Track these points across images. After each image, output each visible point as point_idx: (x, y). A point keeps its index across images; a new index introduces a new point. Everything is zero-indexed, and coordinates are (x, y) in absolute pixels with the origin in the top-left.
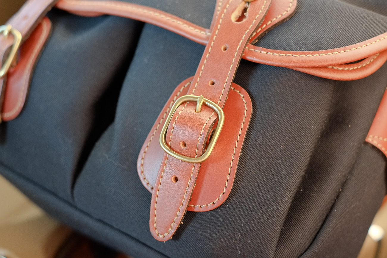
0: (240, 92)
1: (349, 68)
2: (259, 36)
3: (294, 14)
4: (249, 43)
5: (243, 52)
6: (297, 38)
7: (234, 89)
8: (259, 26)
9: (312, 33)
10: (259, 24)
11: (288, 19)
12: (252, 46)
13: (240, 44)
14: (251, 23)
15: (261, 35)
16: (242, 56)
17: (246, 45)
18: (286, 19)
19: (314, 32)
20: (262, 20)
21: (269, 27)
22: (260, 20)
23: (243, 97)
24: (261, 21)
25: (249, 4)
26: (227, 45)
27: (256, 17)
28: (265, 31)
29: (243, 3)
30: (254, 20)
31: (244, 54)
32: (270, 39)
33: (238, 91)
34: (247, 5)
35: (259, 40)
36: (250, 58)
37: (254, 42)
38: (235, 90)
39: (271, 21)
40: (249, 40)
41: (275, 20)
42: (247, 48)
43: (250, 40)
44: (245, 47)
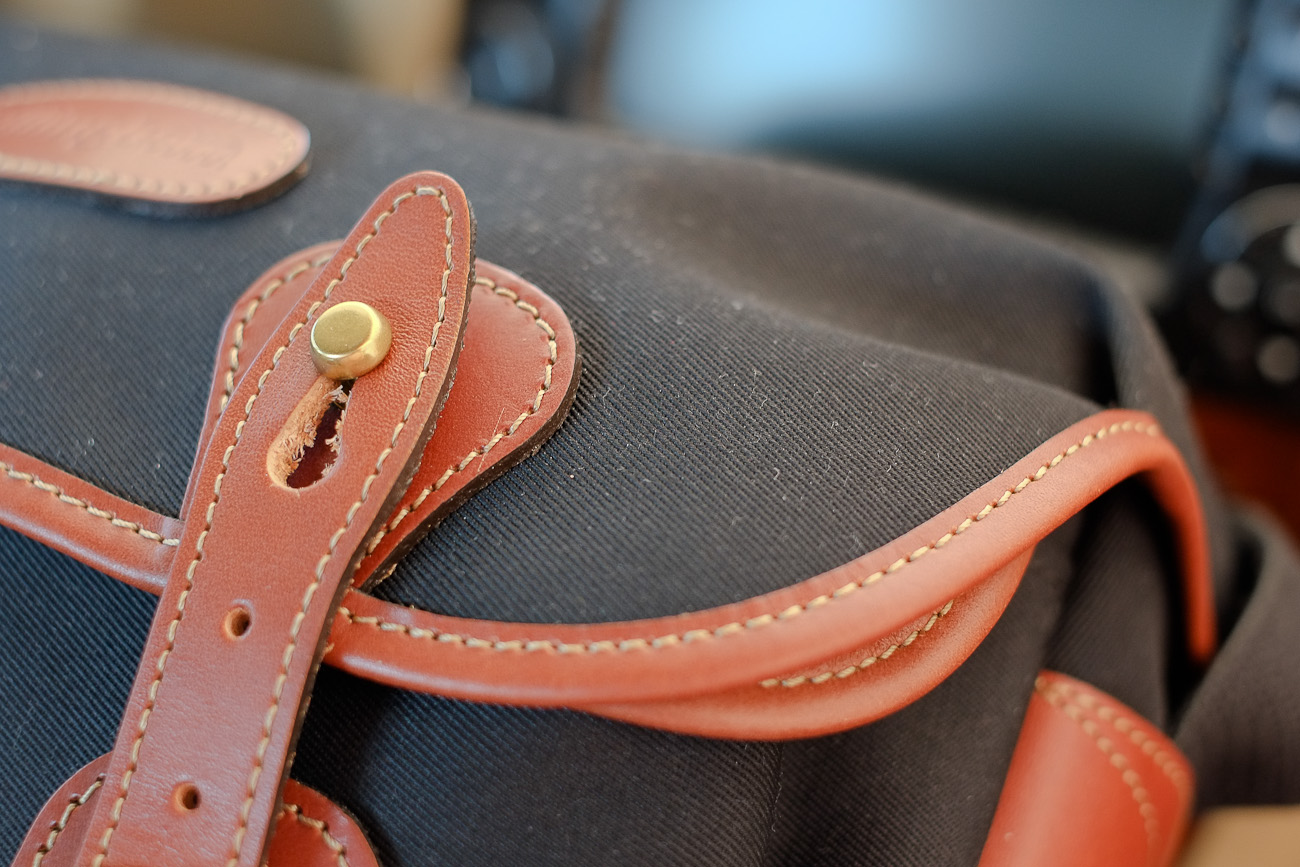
0: (326, 828)
1: (836, 670)
2: (398, 547)
3: (566, 415)
4: (353, 585)
5: (326, 634)
6: (578, 549)
7: (299, 811)
8: (398, 500)
9: (647, 521)
10: (394, 489)
11: (537, 448)
12: (367, 599)
13: (306, 600)
14: (354, 494)
15: (408, 540)
16: (322, 658)
17: (338, 600)
18: (527, 447)
19: (657, 511)
20: (406, 471)
21: (448, 495)
22: (397, 475)
23: (343, 853)
24: (401, 479)
25: (346, 391)
26: (250, 606)
27: (376, 459)
28: (432, 519)
29: (320, 384)
30: (367, 475)
31: (329, 649)
32: (453, 558)
33: (319, 825)
34: (338, 393)
35: (401, 563)
36: (358, 663)
37: (378, 575)
38: (304, 819)
39: (457, 469)
40: (349, 572)
41: (474, 461)
42: (345, 611)
43: (358, 574)
44: (332, 612)
